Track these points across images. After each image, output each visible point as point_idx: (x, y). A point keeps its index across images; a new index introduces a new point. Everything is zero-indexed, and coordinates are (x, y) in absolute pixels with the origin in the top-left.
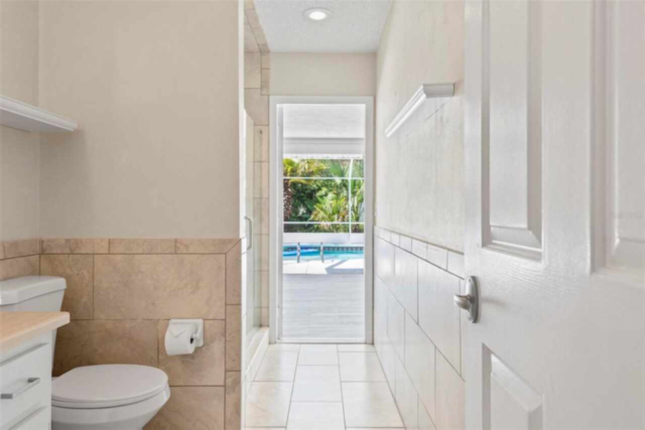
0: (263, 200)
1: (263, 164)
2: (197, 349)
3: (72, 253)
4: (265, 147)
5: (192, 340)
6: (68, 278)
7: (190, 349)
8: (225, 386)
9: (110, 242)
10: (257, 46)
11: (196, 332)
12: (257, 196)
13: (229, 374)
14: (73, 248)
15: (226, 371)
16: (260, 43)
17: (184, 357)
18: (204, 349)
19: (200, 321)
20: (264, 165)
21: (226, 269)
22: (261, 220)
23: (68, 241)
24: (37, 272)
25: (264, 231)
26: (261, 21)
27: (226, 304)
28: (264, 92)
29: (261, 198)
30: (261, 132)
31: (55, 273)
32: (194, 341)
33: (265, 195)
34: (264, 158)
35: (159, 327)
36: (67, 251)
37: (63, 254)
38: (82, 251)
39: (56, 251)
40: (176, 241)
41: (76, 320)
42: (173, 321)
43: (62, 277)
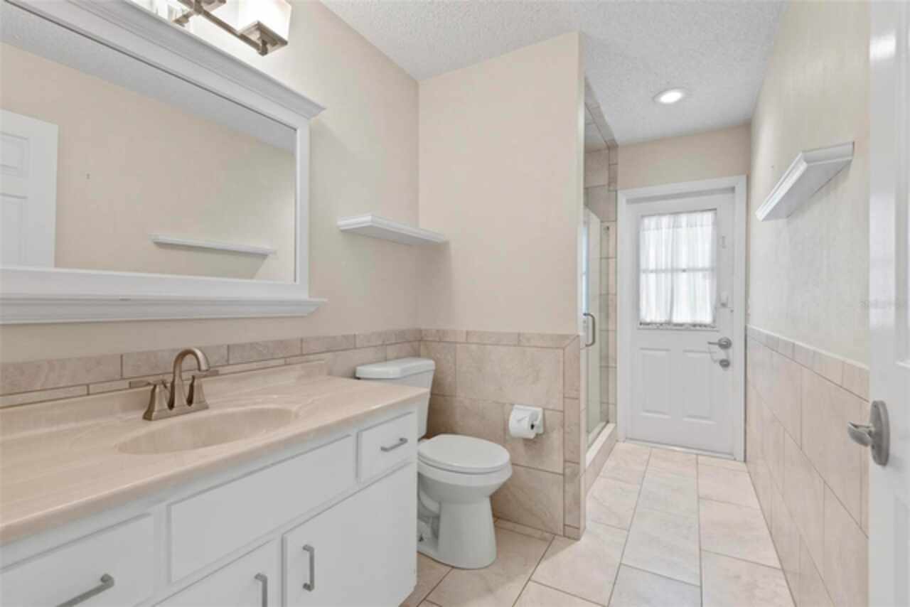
0: (610, 297)
1: (610, 260)
2: (537, 435)
3: (440, 341)
4: (612, 243)
5: (532, 427)
6: (437, 361)
7: (531, 434)
8: (564, 475)
9: (468, 333)
10: (604, 143)
11: (536, 420)
12: (604, 292)
13: (567, 464)
14: (441, 337)
15: (565, 461)
16: (607, 139)
17: (527, 441)
18: (544, 436)
19: (540, 410)
20: (612, 262)
21: (564, 363)
22: (607, 316)
23: (438, 331)
24: (416, 355)
25: (611, 327)
26: (607, 118)
27: (564, 397)
28: (612, 188)
29: (608, 294)
30: (608, 228)
31: (429, 357)
32: (535, 429)
33: (612, 291)
34: (611, 255)
35: (505, 409)
36: (437, 339)
37: (434, 341)
38: (448, 339)
39: (430, 339)
40: (519, 335)
41: (443, 396)
42: (516, 406)
43: (434, 359)
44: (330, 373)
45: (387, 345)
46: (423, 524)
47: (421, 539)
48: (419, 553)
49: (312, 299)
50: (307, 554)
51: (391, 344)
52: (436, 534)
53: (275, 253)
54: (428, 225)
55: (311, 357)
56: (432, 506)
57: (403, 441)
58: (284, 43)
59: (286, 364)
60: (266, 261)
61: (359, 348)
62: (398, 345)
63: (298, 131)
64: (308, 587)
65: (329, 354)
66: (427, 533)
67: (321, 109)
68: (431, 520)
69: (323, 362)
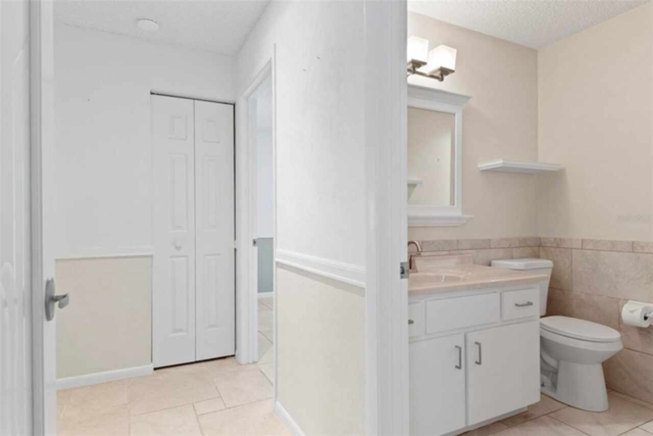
2: (651, 326)
3: (558, 247)
5: (646, 318)
6: (555, 263)
7: (645, 325)
9: (582, 241)
11: (649, 313)
14: (558, 244)
17: (640, 329)
23: (555, 239)
24: (537, 256)
31: (547, 258)
32: (648, 320)
35: (619, 303)
36: (555, 245)
37: (552, 247)
38: (565, 246)
39: (548, 245)
40: (633, 242)
41: (561, 290)
42: (629, 302)
43: (551, 260)
44: (474, 263)
45: (513, 248)
46: (545, 377)
47: (543, 385)
48: (542, 393)
49: (464, 216)
50: (477, 346)
51: (516, 247)
52: (554, 386)
53: (421, 183)
54: (546, 159)
55: (464, 252)
56: (552, 362)
57: (529, 304)
58: (453, 71)
59: (450, 254)
60: (416, 189)
61: (492, 248)
62: (521, 249)
63: (456, 115)
64: (479, 363)
65: (474, 251)
66: (548, 382)
67: (468, 98)
68: (551, 374)
69: (470, 255)
